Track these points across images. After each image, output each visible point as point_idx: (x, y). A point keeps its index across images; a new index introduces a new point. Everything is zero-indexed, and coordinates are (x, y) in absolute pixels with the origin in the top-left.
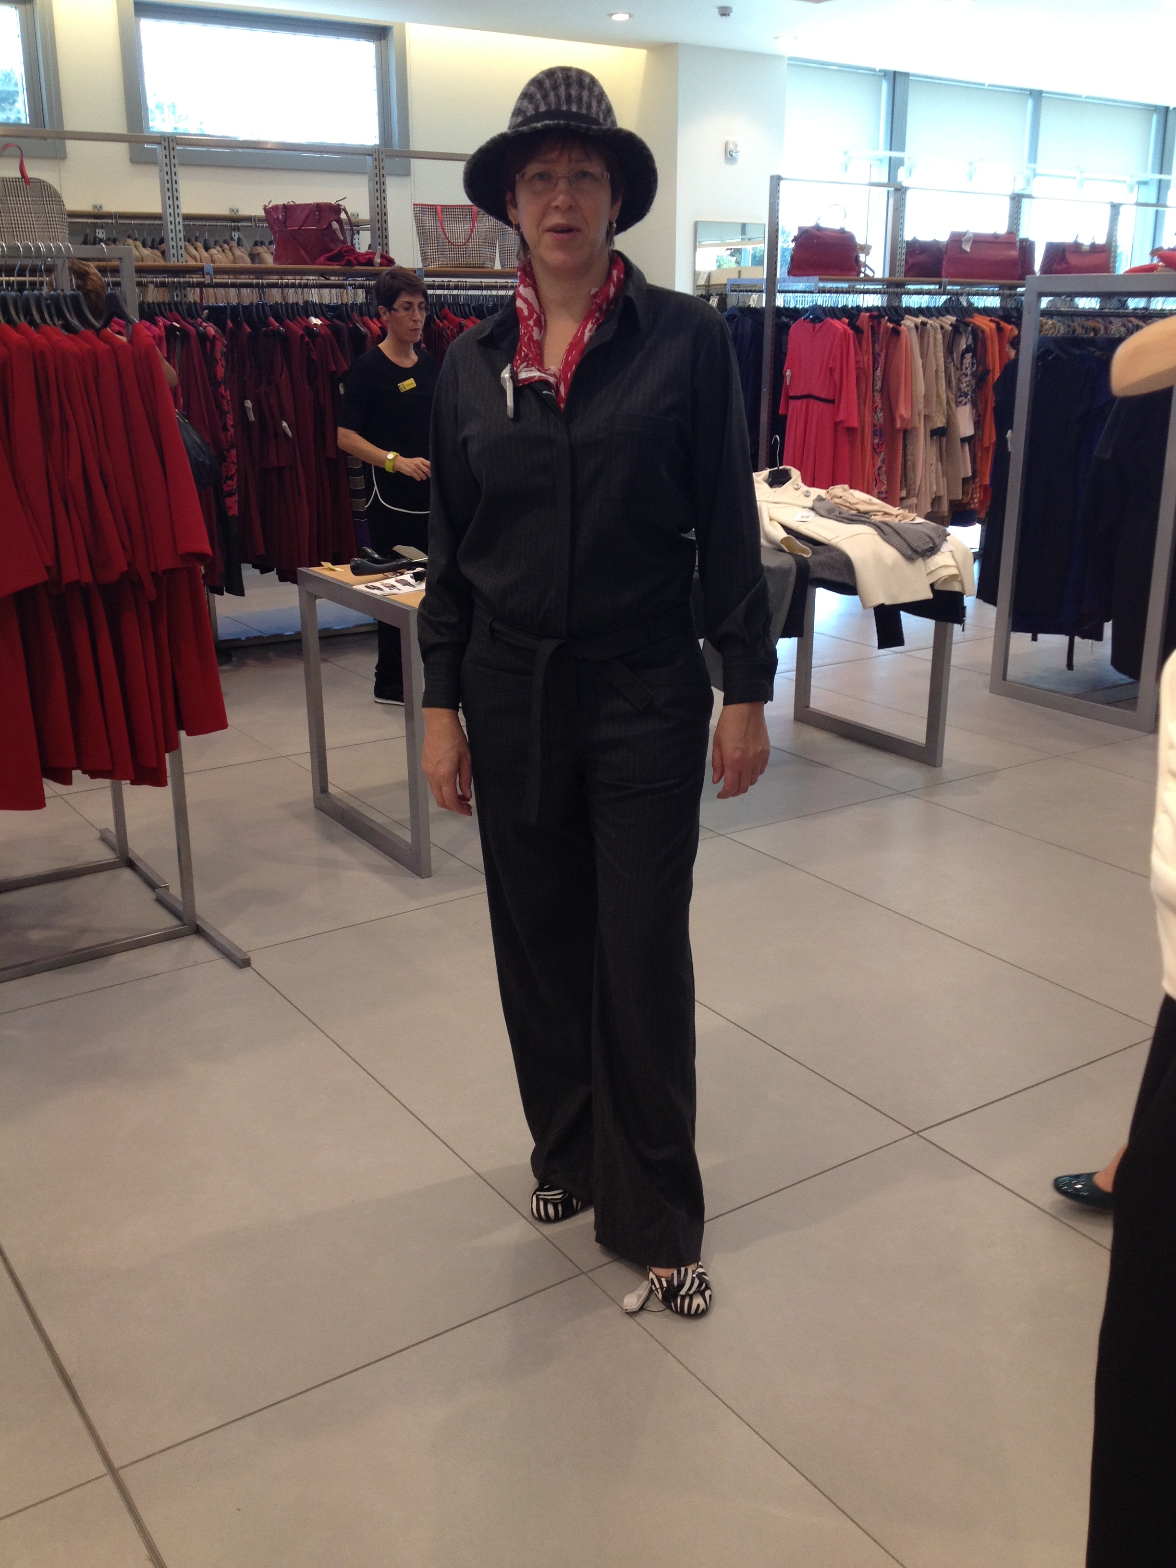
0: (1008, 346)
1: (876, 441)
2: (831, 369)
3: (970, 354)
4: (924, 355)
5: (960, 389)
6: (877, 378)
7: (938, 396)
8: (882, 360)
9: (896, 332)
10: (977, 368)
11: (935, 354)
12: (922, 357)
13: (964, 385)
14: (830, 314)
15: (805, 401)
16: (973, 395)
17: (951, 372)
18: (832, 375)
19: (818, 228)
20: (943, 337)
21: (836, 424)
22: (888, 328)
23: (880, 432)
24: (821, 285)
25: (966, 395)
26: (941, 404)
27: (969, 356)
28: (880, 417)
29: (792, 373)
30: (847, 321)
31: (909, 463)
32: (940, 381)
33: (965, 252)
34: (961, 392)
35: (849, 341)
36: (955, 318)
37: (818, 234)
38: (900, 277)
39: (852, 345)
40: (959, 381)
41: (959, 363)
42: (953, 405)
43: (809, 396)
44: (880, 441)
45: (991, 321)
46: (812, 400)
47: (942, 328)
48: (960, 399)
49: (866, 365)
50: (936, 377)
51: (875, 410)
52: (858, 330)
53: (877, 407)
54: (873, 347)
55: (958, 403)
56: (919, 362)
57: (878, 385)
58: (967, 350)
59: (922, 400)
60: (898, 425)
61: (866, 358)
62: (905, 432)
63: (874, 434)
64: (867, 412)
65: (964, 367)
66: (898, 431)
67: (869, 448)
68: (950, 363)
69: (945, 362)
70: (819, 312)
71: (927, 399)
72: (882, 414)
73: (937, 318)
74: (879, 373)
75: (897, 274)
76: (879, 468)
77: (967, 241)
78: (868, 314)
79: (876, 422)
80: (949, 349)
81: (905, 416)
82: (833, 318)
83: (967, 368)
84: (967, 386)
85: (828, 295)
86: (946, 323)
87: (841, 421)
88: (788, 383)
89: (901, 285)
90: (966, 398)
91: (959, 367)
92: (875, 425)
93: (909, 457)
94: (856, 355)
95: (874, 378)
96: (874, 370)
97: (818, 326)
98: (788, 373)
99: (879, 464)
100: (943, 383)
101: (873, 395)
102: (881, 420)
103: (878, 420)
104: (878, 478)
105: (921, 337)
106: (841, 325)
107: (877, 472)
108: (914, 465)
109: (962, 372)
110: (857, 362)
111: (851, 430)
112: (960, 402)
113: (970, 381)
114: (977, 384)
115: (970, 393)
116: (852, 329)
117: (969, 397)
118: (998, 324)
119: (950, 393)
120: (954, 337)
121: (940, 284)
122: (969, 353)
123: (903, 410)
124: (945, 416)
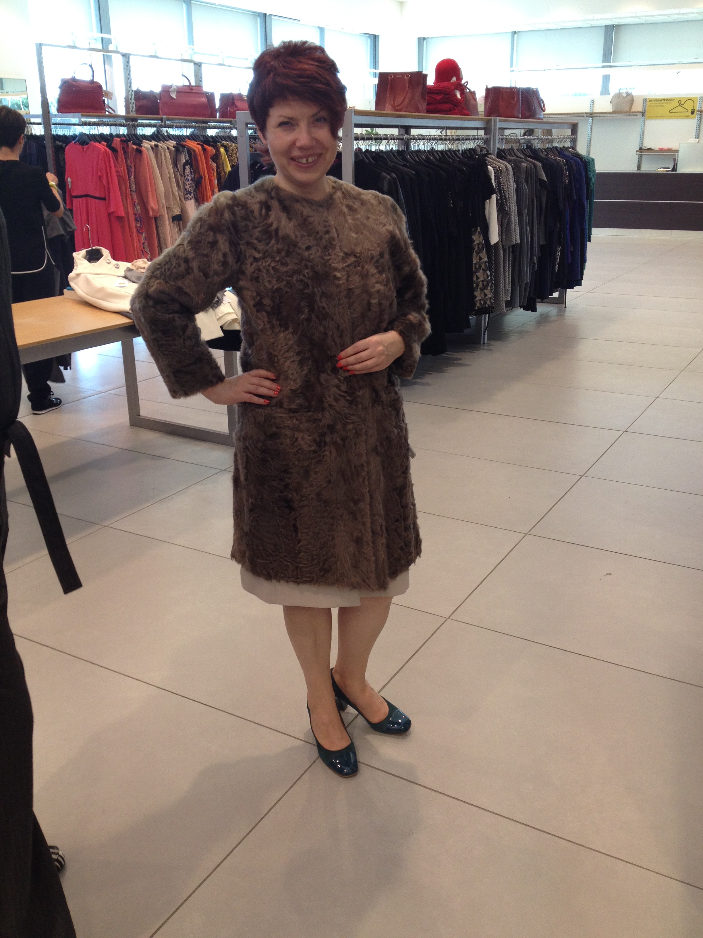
0: (210, 160)
1: (139, 225)
2: (100, 177)
3: (189, 166)
4: (160, 167)
5: (186, 189)
6: (132, 182)
7: (173, 194)
8: (133, 170)
9: (139, 152)
10: (195, 175)
11: (167, 166)
12: (159, 169)
13: (188, 187)
14: (93, 139)
15: (84, 199)
16: (195, 193)
17: (178, 179)
18: (101, 181)
19: (74, 79)
20: (170, 154)
21: (109, 214)
22: (133, 148)
23: (140, 219)
24: (83, 120)
25: (190, 193)
26: (176, 199)
27: (188, 167)
28: (139, 209)
29: (72, 179)
30: (105, 144)
31: (162, 239)
32: (173, 184)
33: (172, 98)
34: (187, 191)
35: (109, 158)
36: (175, 142)
37: (75, 83)
38: (133, 114)
39: (112, 162)
40: (184, 184)
41: (182, 172)
42: (183, 200)
43: (87, 196)
44: (141, 225)
45: (198, 144)
46: (89, 198)
47: (168, 148)
48: (187, 196)
49: (123, 174)
50: (170, 182)
51: (134, 205)
52: (114, 150)
53: (135, 202)
54: (126, 161)
55: (186, 199)
56: (158, 172)
57: (134, 188)
58: (186, 163)
59: (164, 197)
60: (151, 214)
61: (122, 169)
62: (156, 218)
63: (136, 220)
64: (129, 206)
65: (186, 174)
66: (151, 218)
67: (134, 230)
68: (177, 172)
69: (174, 171)
70: (86, 139)
71: (166, 196)
72: (139, 207)
73: (164, 142)
74: (132, 178)
75: (131, 113)
76: (143, 243)
77: (173, 91)
78: (119, 139)
79: (136, 212)
80: (175, 164)
81: (154, 208)
82: (95, 142)
83: (188, 176)
84: (190, 187)
85: (89, 127)
86: (171, 146)
87: (113, 212)
88: (70, 187)
89: (135, 120)
90: (190, 195)
91: (183, 175)
92: (135, 215)
93: (161, 235)
94: (115, 167)
95: (130, 183)
96: (129, 177)
97: (86, 147)
98: (69, 180)
99: (143, 240)
100: (175, 185)
101: (131, 194)
102: (139, 211)
103: (137, 211)
104: (143, 250)
105: (156, 154)
106: (102, 146)
107: (142, 246)
108: (165, 240)
109: (185, 178)
110: (117, 172)
111: (120, 218)
112: (187, 198)
113: (191, 184)
114: (196, 186)
115: (192, 192)
116: (110, 149)
117: (192, 194)
118: (202, 146)
119: (180, 193)
120: (176, 154)
121: (161, 120)
122: (187, 165)
123: (152, 204)
124: (179, 207)
